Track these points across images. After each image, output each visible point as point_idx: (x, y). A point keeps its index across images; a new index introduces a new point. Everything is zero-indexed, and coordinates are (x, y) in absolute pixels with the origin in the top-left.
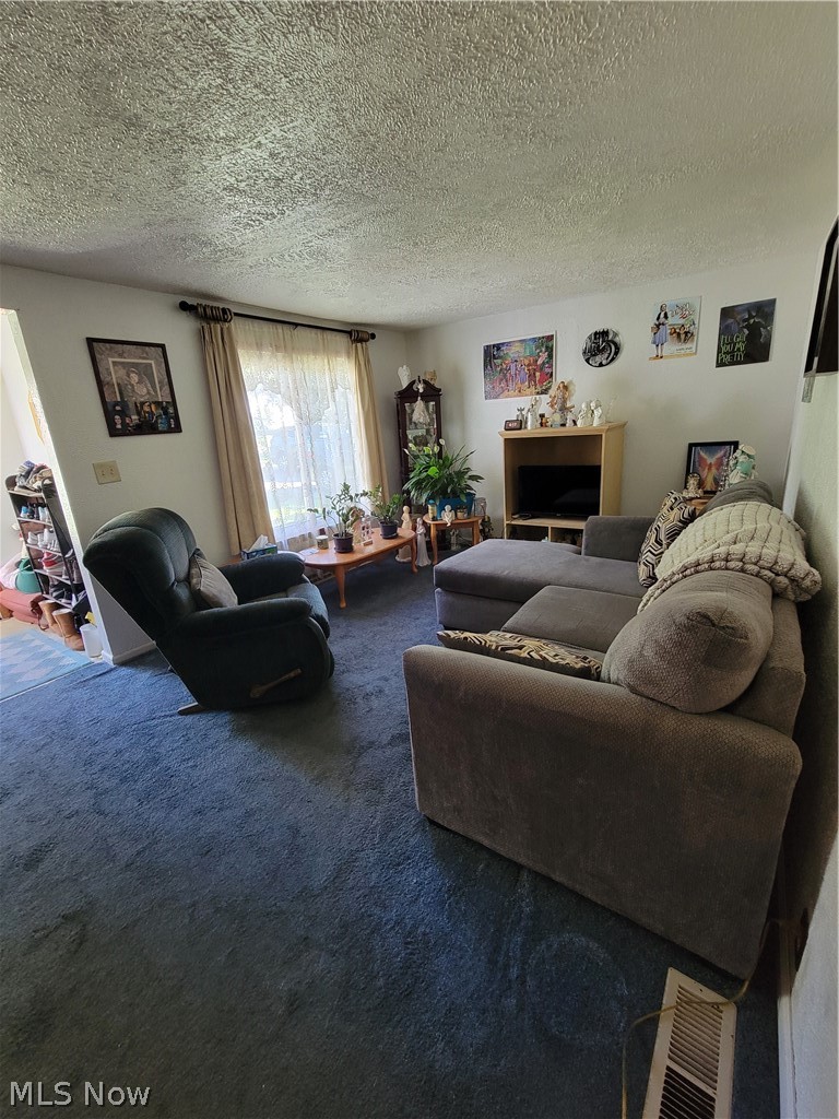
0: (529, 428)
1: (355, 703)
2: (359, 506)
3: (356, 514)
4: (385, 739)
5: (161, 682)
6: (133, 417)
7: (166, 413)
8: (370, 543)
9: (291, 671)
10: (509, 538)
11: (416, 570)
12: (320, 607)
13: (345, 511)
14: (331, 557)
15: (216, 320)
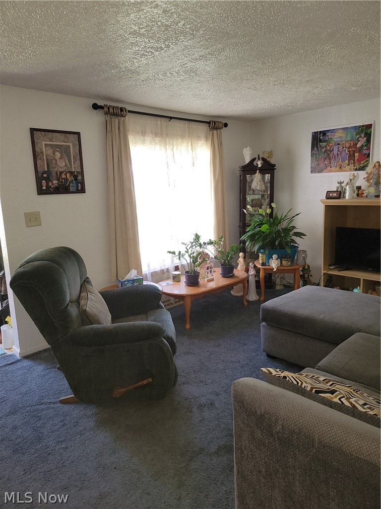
0: (347, 197)
1: (191, 411)
2: (206, 251)
3: (204, 256)
4: (213, 448)
5: (51, 375)
6: (54, 182)
7: (76, 179)
8: (213, 280)
9: (144, 380)
10: (325, 286)
11: (246, 303)
12: (170, 329)
13: (195, 254)
14: (181, 289)
15: (116, 115)
